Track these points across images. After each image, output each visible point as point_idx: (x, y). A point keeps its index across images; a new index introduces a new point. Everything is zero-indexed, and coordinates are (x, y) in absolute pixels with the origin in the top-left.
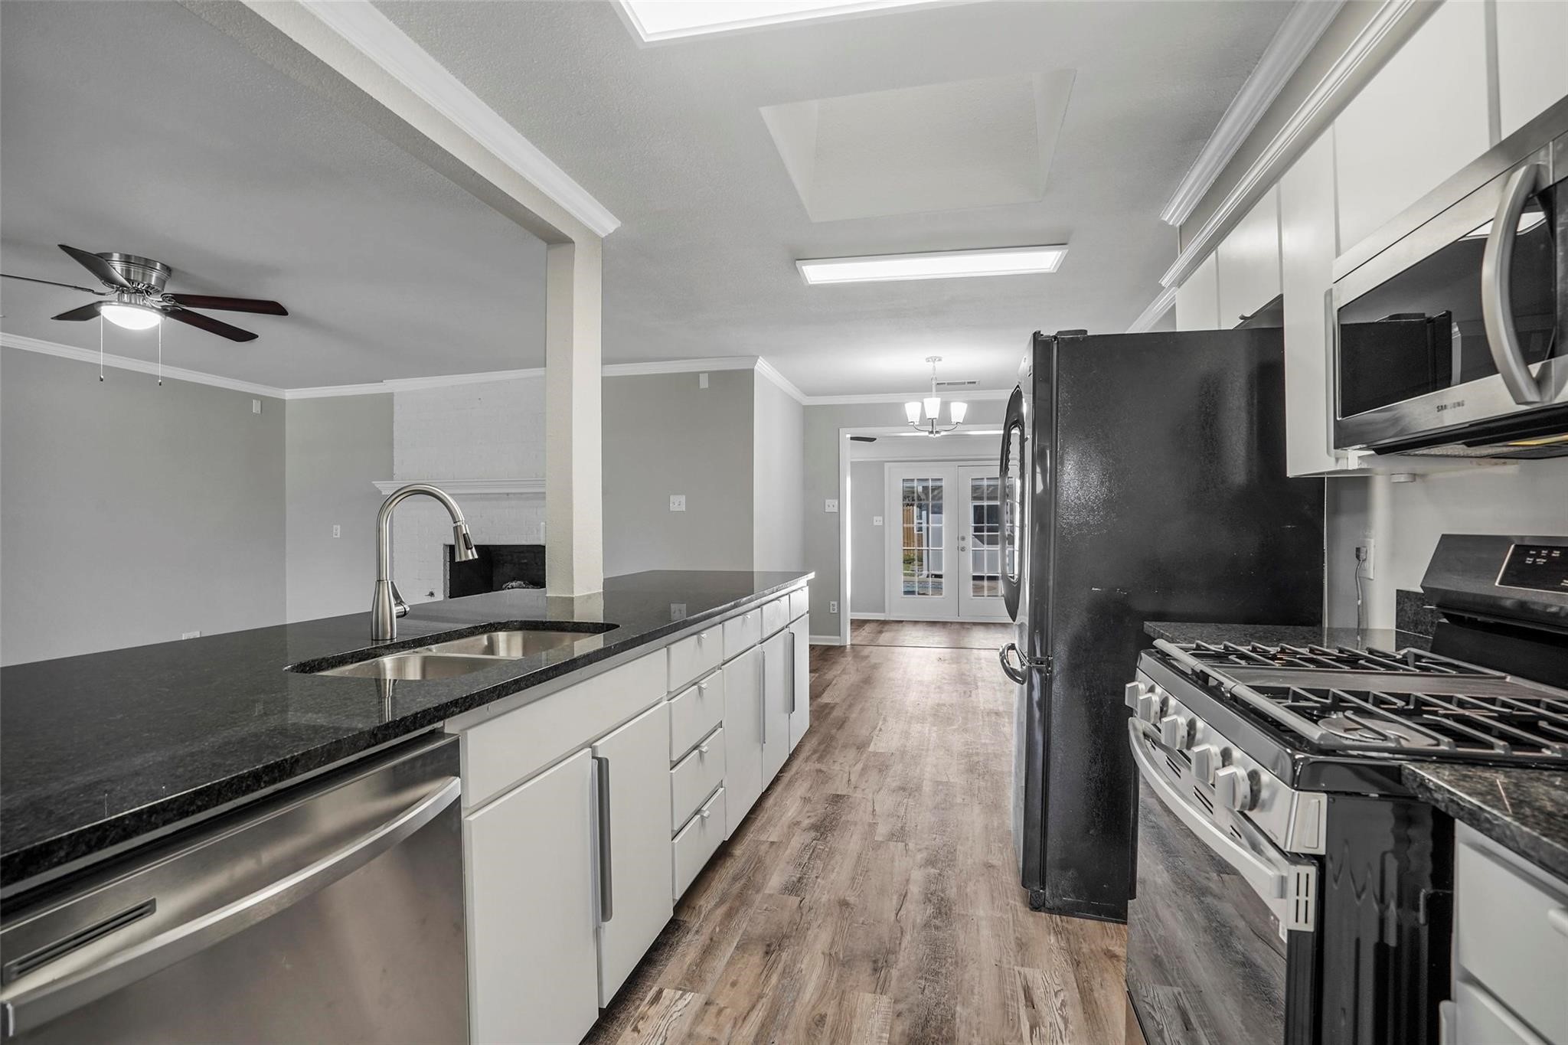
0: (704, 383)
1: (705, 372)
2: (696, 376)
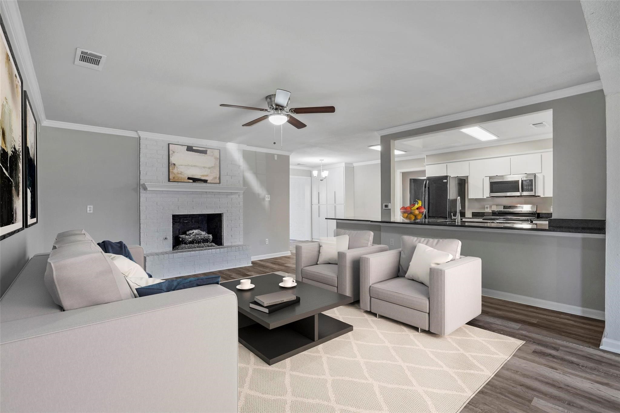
0: (276, 158)
1: (276, 154)
2: (273, 155)
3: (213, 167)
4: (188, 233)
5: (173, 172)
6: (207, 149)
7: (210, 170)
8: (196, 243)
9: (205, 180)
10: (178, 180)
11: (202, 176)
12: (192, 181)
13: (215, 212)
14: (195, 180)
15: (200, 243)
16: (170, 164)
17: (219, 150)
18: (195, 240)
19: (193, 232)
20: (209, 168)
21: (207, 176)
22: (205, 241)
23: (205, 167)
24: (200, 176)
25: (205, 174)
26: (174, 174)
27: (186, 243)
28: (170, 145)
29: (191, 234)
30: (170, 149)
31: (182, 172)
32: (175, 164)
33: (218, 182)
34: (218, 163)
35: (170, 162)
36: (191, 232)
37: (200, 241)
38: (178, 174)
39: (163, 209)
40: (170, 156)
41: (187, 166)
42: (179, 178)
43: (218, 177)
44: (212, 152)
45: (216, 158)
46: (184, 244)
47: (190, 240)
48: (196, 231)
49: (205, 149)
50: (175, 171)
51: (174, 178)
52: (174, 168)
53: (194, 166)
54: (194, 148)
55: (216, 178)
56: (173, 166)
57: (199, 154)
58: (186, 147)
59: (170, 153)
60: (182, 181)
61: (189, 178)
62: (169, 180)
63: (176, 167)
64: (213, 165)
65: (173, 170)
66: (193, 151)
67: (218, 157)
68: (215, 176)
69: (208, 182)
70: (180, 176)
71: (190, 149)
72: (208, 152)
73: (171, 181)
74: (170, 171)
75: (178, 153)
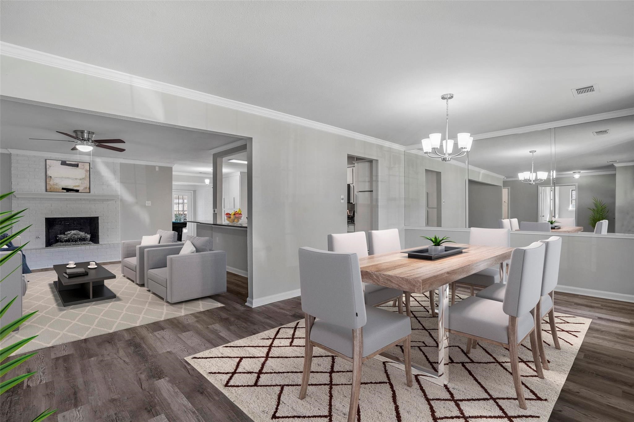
0: (157, 169)
1: (157, 166)
2: (155, 167)
3: (83, 178)
4: (66, 233)
5: (49, 183)
6: (78, 163)
7: (81, 181)
8: (72, 242)
9: (77, 190)
10: (54, 190)
11: (74, 186)
12: (65, 191)
13: (90, 215)
14: (68, 190)
15: (77, 241)
16: (47, 177)
17: (89, 164)
18: (71, 239)
19: (71, 233)
20: (80, 179)
21: (79, 186)
22: (83, 240)
23: (77, 179)
24: (73, 187)
25: (77, 184)
26: (51, 185)
27: (61, 242)
28: (47, 160)
29: (68, 234)
30: (47, 164)
31: (57, 183)
32: (51, 177)
33: (88, 191)
34: (88, 175)
35: (47, 175)
36: (69, 232)
37: (76, 239)
38: (54, 185)
39: (35, 213)
40: (47, 170)
41: (61, 178)
42: (54, 189)
43: (88, 187)
44: (83, 165)
45: (86, 171)
46: (60, 242)
47: (66, 239)
48: (73, 232)
49: (77, 163)
50: (51, 183)
51: (50, 189)
52: (51, 180)
53: (67, 178)
54: (67, 162)
55: (86, 188)
56: (49, 178)
57: (72, 167)
58: (61, 161)
59: (47, 167)
60: (57, 191)
61: (63, 189)
62: (46, 191)
63: (52, 179)
64: (84, 177)
65: (49, 181)
66: (66, 165)
67: (89, 170)
68: (86, 186)
69: (80, 191)
70: (56, 186)
71: (64, 163)
72: (79, 165)
73: (48, 191)
74: (47, 182)
75: (53, 167)
